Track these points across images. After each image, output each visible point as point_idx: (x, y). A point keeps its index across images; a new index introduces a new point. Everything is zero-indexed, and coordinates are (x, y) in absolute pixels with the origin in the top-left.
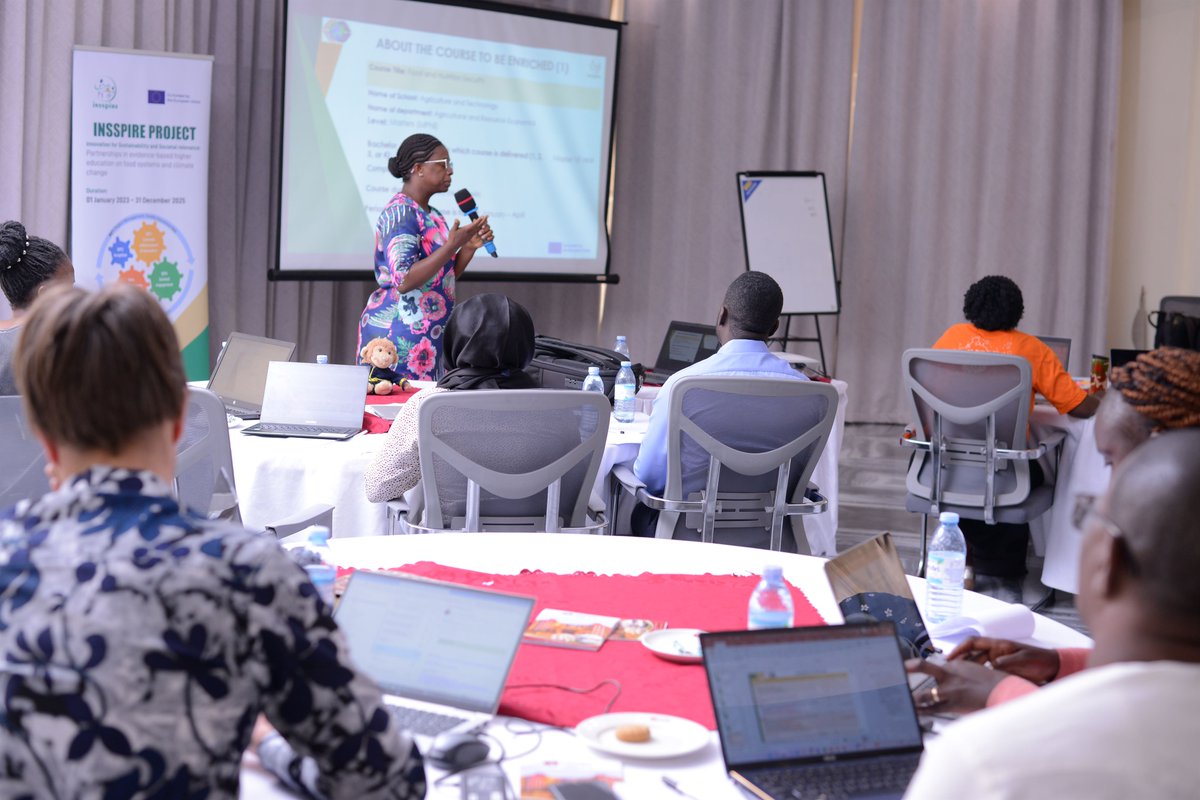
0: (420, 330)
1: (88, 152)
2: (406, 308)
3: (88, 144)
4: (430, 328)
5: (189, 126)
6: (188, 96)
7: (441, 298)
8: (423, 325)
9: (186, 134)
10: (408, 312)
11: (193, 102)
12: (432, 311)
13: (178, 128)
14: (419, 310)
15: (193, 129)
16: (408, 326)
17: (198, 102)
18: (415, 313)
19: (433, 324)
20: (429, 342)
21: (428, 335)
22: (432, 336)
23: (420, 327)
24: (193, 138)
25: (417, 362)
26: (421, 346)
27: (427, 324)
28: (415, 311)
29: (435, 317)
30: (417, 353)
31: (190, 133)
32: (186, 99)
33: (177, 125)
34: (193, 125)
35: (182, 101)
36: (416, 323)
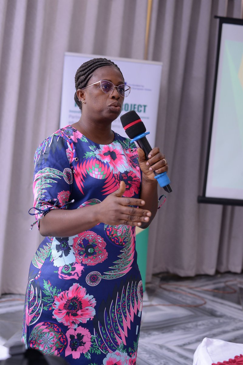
0: (70, 274)
1: (70, 116)
2: (58, 248)
3: (71, 111)
4: (84, 273)
5: (142, 104)
6: (143, 86)
7: (100, 240)
8: (74, 269)
9: (140, 109)
10: (60, 252)
11: (146, 90)
12: (87, 254)
13: (135, 105)
14: (72, 251)
15: (145, 106)
16: (57, 268)
17: (150, 90)
18: (66, 255)
19: (87, 269)
20: (83, 290)
21: (81, 281)
22: (88, 282)
23: (70, 271)
24: (144, 111)
25: (64, 311)
26: (70, 294)
27: (79, 268)
28: (67, 253)
29: (90, 262)
30: (64, 301)
31: (142, 109)
32: (141, 88)
33: (133, 103)
34: (145, 104)
35: (138, 89)
36: (66, 267)
